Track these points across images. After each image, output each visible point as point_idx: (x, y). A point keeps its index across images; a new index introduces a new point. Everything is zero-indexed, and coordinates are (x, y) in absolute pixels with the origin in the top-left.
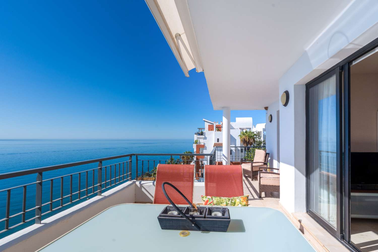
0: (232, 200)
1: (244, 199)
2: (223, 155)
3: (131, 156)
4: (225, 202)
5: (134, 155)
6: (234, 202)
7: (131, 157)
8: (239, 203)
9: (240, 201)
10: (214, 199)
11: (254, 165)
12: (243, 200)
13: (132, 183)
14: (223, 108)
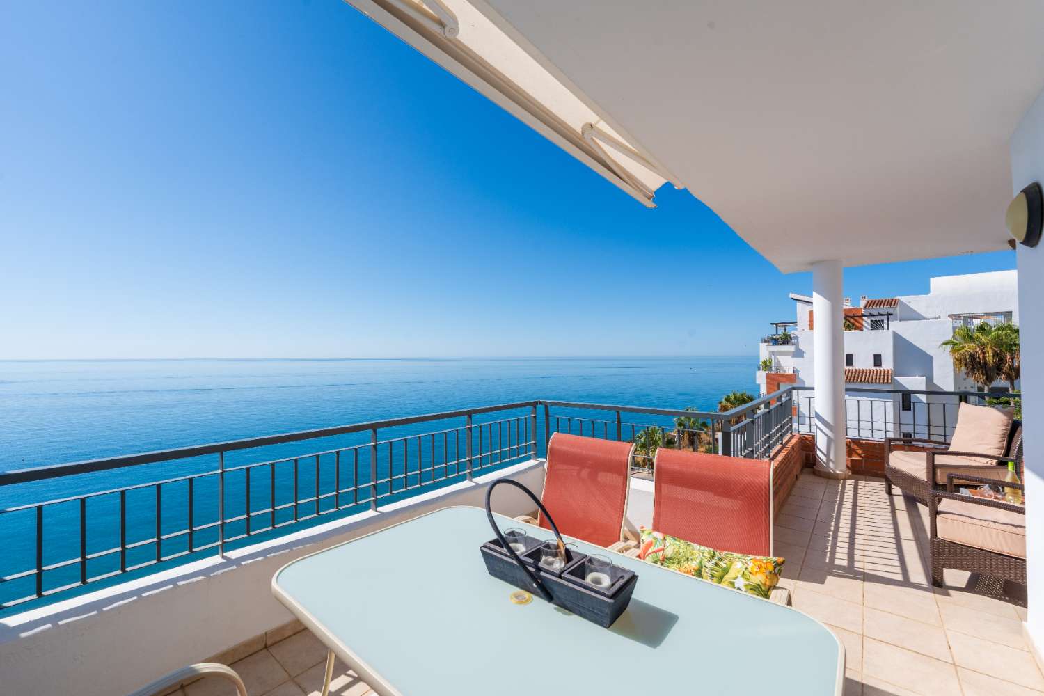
0: (720, 560)
1: (760, 567)
2: (818, 416)
3: (534, 404)
4: (698, 561)
5: (540, 403)
6: (725, 566)
7: (535, 407)
8: (739, 575)
9: (746, 569)
10: (667, 544)
11: (940, 460)
12: (756, 570)
13: (539, 464)
14: (812, 264)
